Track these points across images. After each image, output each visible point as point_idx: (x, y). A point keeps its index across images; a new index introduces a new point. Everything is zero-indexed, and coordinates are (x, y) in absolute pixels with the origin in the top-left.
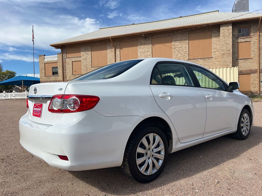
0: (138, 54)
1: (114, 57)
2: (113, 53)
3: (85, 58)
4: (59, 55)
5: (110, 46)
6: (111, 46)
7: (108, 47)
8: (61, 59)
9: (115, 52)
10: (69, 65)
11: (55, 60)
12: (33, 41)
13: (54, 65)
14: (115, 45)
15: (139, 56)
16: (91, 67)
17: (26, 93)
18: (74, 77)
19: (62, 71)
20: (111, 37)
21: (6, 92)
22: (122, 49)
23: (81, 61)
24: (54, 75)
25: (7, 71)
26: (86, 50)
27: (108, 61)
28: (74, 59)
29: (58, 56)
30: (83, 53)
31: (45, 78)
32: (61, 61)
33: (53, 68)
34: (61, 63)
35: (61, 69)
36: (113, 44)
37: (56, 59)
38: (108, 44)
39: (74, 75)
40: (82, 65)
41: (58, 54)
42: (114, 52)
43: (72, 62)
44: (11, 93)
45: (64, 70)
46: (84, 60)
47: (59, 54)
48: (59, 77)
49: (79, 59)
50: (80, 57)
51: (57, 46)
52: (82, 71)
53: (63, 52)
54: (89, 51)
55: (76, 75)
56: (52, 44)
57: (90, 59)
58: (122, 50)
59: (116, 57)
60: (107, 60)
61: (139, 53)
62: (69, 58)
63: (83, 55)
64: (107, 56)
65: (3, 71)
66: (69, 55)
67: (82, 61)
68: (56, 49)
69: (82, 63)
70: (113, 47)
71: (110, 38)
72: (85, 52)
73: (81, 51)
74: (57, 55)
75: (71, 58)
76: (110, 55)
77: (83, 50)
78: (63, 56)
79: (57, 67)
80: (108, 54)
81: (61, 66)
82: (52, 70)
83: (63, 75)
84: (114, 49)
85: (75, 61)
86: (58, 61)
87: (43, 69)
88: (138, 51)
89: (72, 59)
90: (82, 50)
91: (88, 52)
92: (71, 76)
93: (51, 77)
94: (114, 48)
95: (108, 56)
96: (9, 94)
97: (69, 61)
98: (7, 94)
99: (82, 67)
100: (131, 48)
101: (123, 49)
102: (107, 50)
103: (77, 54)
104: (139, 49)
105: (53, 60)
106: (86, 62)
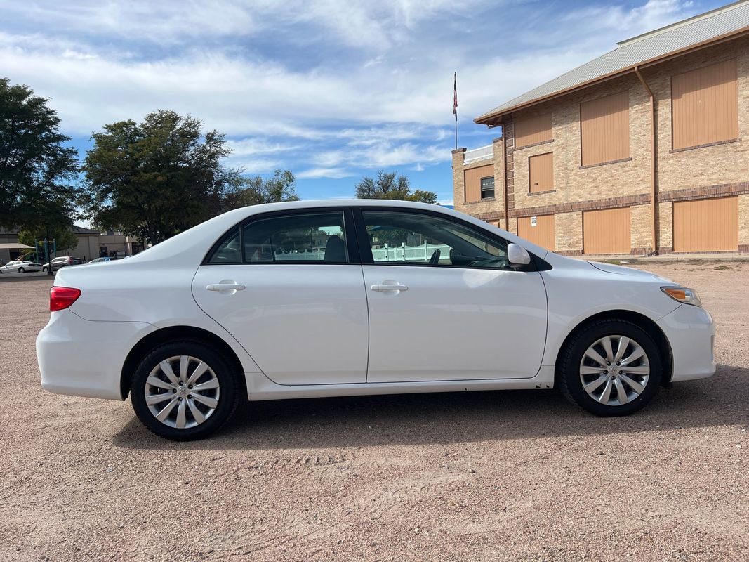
0: (737, 105)
1: (651, 127)
2: (647, 115)
3: (563, 144)
4: (497, 143)
5: (639, 94)
6: (642, 94)
7: (631, 98)
8: (501, 153)
9: (655, 111)
10: (520, 167)
11: (489, 158)
12: (455, 112)
13: (486, 173)
14: (654, 88)
15: (740, 113)
16: (580, 169)
17: (425, 248)
18: (533, 199)
19: (503, 187)
20: (638, 67)
21: (389, 246)
22: (679, 97)
23: (552, 152)
24: (484, 200)
25: (417, 192)
26: (566, 119)
27: (632, 142)
28: (534, 151)
29: (494, 148)
30: (557, 128)
31: (464, 208)
32: (501, 159)
33: (483, 180)
34: (502, 164)
35: (502, 180)
36: (647, 85)
37: (490, 156)
38: (632, 89)
39: (533, 194)
40: (556, 163)
41: (494, 142)
42: (650, 114)
43: (527, 160)
44: (399, 249)
45: (508, 184)
46: (560, 150)
47: (496, 141)
48: (496, 204)
49: (546, 149)
50: (550, 142)
51: (491, 121)
52: (555, 181)
53: (507, 134)
54: (574, 120)
55: (538, 194)
56: (479, 116)
57: (578, 143)
58: (680, 100)
59: (659, 125)
60: (629, 138)
61: (740, 101)
62: (521, 148)
63: (558, 136)
64: (629, 129)
65: (411, 194)
66: (522, 141)
67: (554, 153)
68: (491, 127)
69: (554, 158)
70: (648, 97)
71: (636, 69)
72: (565, 126)
73: (554, 123)
74: (492, 145)
75: (526, 148)
76: (638, 122)
77: (558, 120)
78: (507, 145)
79: (492, 178)
80: (630, 122)
81: (502, 172)
82: (482, 187)
83: (506, 196)
84: (650, 104)
85: (536, 156)
86: (493, 160)
87: (461, 186)
88: (736, 96)
89: (529, 151)
90: (554, 121)
91: (572, 125)
92: (524, 199)
93: (479, 204)
94: (651, 98)
95: (633, 127)
96: (395, 250)
97: (520, 157)
98: (391, 250)
99: (555, 170)
100: (713, 88)
101: (681, 97)
102: (630, 109)
103: (542, 136)
104: (743, 87)
105: (482, 158)
106: (567, 155)
